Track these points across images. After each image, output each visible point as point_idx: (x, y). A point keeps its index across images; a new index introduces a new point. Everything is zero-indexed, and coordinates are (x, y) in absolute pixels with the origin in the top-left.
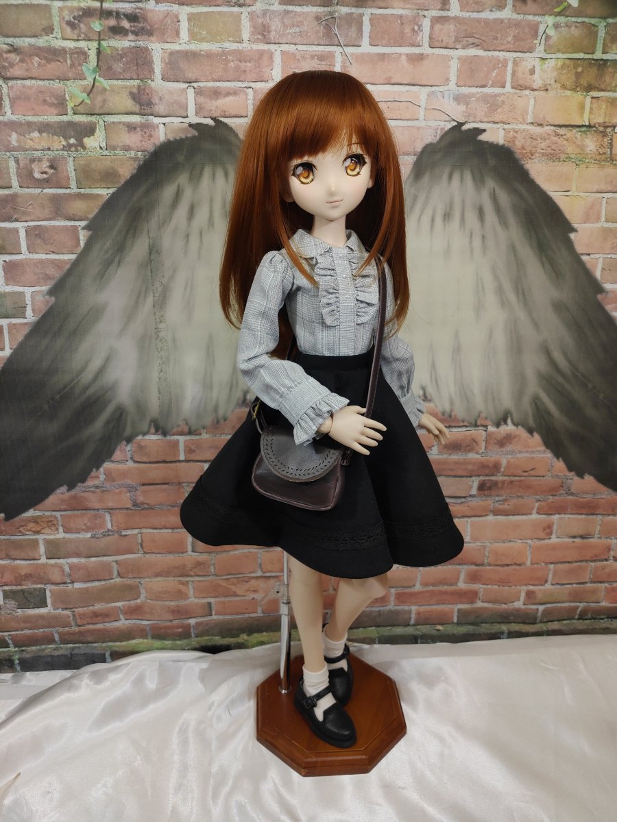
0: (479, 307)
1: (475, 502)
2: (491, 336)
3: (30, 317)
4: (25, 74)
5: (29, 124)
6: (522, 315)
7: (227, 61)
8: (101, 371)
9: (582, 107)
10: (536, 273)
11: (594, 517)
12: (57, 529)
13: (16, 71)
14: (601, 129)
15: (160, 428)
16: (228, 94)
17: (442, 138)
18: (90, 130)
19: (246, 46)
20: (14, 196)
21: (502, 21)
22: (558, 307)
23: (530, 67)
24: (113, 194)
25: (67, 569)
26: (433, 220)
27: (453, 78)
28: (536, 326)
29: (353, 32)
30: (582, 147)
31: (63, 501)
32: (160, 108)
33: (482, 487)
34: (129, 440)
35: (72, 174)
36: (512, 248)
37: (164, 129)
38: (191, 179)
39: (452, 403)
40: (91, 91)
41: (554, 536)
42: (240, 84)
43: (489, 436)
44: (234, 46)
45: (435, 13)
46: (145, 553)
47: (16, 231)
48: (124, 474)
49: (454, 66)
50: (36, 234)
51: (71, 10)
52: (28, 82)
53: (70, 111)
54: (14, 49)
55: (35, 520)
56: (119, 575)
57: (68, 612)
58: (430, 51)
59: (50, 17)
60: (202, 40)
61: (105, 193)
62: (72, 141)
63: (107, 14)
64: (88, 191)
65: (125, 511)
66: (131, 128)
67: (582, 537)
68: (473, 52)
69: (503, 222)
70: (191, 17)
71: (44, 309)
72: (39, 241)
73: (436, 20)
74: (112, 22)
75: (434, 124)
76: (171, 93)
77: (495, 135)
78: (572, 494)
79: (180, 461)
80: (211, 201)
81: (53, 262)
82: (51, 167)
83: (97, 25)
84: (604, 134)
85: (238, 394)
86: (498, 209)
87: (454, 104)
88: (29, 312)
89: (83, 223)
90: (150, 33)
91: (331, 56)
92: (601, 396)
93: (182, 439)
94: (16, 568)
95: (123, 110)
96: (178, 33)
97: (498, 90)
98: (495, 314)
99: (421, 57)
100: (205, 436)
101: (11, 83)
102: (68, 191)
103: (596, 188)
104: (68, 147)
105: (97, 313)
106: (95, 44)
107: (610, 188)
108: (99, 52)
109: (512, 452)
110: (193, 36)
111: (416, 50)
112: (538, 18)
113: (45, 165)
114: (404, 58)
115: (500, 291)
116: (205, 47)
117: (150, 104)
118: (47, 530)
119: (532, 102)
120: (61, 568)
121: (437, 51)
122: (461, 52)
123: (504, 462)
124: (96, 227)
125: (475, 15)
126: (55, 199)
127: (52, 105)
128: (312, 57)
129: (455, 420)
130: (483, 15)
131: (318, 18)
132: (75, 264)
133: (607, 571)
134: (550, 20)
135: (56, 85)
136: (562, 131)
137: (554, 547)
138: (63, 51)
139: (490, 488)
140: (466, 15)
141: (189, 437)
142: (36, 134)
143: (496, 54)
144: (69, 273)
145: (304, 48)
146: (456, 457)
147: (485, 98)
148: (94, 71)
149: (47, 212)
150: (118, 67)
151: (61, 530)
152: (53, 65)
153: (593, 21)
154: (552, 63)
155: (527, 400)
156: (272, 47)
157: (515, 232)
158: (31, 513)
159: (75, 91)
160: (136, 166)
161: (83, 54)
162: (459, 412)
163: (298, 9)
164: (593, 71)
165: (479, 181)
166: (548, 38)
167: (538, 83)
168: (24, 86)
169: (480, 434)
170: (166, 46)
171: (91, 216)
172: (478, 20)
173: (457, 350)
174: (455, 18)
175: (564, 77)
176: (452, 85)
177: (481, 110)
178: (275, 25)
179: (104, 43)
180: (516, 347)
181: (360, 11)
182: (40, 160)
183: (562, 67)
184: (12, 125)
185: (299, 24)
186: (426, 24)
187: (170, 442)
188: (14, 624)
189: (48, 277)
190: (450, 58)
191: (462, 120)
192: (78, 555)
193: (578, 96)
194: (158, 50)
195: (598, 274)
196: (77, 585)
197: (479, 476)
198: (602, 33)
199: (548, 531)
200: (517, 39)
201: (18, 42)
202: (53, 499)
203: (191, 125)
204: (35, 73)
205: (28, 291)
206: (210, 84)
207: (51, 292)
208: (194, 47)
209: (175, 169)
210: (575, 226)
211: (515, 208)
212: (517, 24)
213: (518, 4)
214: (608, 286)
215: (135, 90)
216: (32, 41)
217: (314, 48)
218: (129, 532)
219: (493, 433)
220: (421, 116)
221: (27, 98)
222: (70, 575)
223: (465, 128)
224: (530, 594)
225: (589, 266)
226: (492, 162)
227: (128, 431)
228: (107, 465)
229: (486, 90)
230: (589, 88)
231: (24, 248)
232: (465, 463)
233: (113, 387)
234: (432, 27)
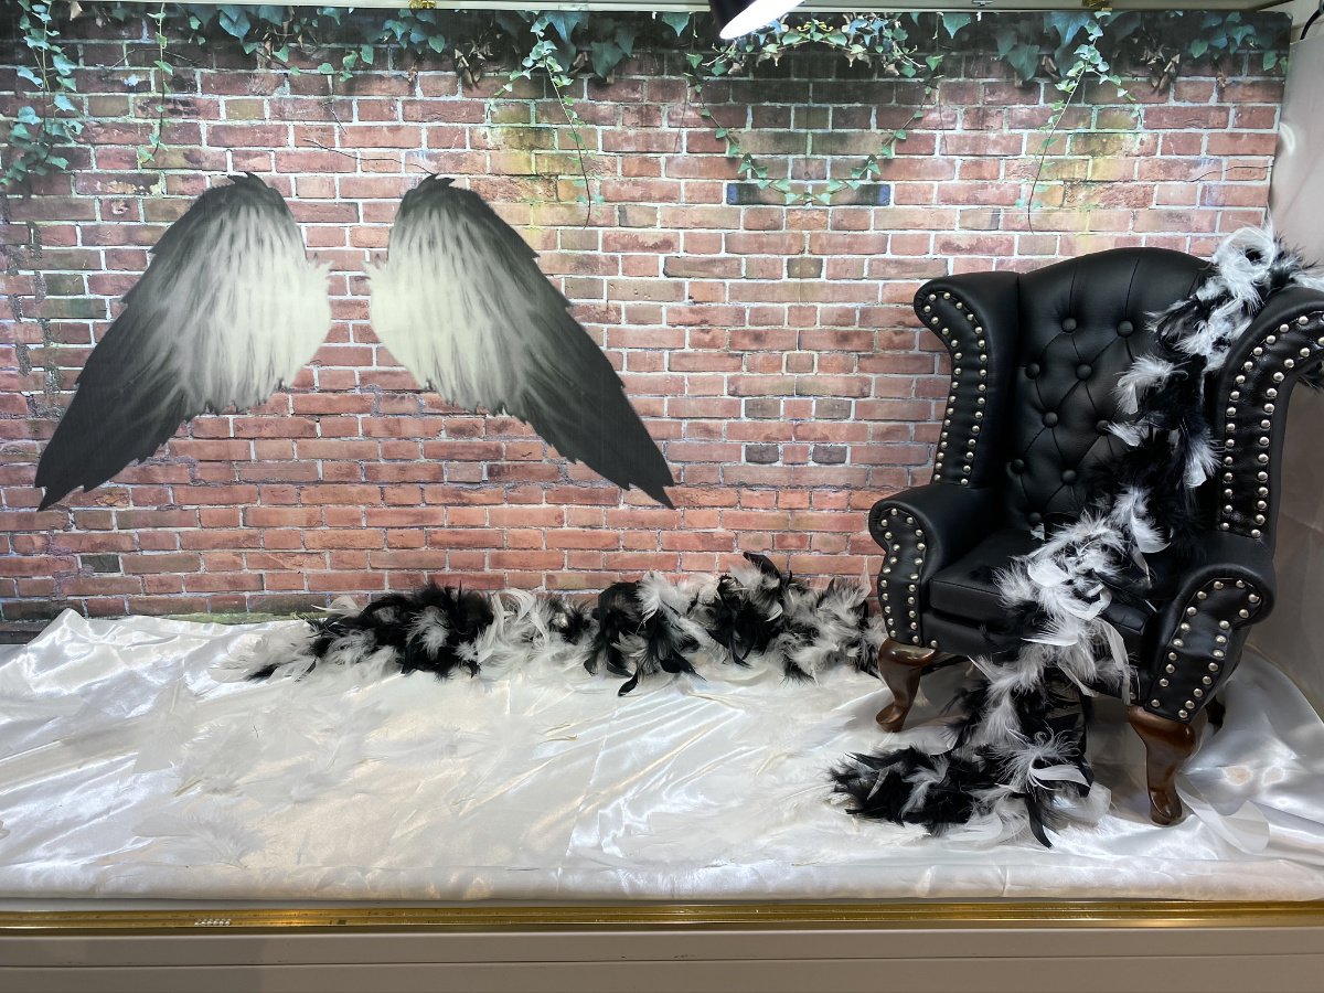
0: (468, 317)
1: (489, 489)
2: (482, 339)
3: (109, 318)
4: (107, 141)
5: (109, 175)
6: (505, 324)
7: (255, 133)
8: (167, 360)
9: (529, 161)
10: (511, 289)
11: (598, 507)
12: (128, 502)
13: (102, 139)
14: (547, 177)
15: (213, 409)
16: (256, 156)
17: (421, 185)
18: (155, 180)
19: (268, 122)
20: (98, 227)
21: (456, 102)
22: (535, 318)
23: (482, 133)
24: (172, 226)
25: (136, 537)
26: (420, 246)
27: (425, 142)
28: (518, 333)
29: (345, 112)
30: (533, 192)
31: (134, 473)
32: (207, 165)
33: (491, 472)
34: (189, 419)
35: (142, 211)
36: (488, 270)
37: (210, 180)
38: (230, 215)
39: (453, 393)
40: (155, 152)
41: (565, 525)
42: (265, 149)
43: (488, 423)
44: (260, 123)
45: (404, 98)
46: (203, 527)
47: (98, 253)
48: (185, 448)
49: (424, 134)
50: (114, 258)
51: (142, 99)
52: (109, 147)
53: (139, 166)
54: (101, 125)
55: (110, 492)
56: (182, 547)
57: (138, 577)
58: (404, 123)
59: (128, 103)
60: (236, 119)
61: (167, 225)
62: (142, 188)
63: (168, 101)
64: (153, 224)
65: (185, 487)
66: (185, 178)
67: (590, 527)
68: (437, 124)
69: (478, 249)
70: (227, 103)
71: (120, 313)
72: (115, 261)
73: (405, 103)
74: (171, 106)
75: (412, 175)
76: (214, 154)
77: (463, 182)
78: (571, 482)
79: (230, 438)
80: (247, 231)
81: (126, 276)
82: (126, 206)
83: (160, 109)
84: (550, 182)
85: (275, 381)
86: (472, 239)
87: (427, 161)
88: (109, 315)
89: (149, 248)
90: (197, 113)
91: (331, 128)
92: (583, 393)
93: (231, 417)
94: (91, 536)
95: (179, 166)
96: (218, 114)
97: (460, 150)
98: (482, 321)
99: (398, 128)
100: (250, 416)
101: (97, 147)
102: (138, 224)
103: (551, 222)
104: (138, 192)
105: (161, 316)
106: (159, 121)
107: (562, 223)
108: (161, 126)
109: (509, 438)
110: (229, 116)
111: (394, 123)
112: (483, 100)
113: (121, 204)
114: (385, 129)
115: (483, 303)
116: (238, 123)
117: (198, 162)
118: (120, 503)
119: (488, 158)
120: (131, 536)
121: (410, 124)
122: (429, 124)
123: (504, 445)
124: (160, 250)
125: (435, 99)
126: (128, 229)
127: (127, 162)
128: (317, 130)
129: (458, 408)
130: (441, 99)
131: (319, 103)
132: (143, 278)
133: (619, 560)
134: (492, 101)
135: (130, 148)
136: (515, 179)
137: (567, 535)
138: (136, 125)
139: (498, 474)
140: (428, 99)
141: (237, 416)
142: (115, 183)
143: (456, 124)
144: (139, 284)
145: (310, 123)
146: (462, 441)
147: (451, 156)
148: (158, 139)
149: (121, 239)
150: (175, 136)
151: (131, 503)
152: (128, 135)
153: (525, 101)
154: (500, 130)
155: (517, 393)
156: (287, 123)
157: (488, 256)
158: (107, 485)
159: (143, 153)
160: (189, 205)
161: (149, 128)
162: (461, 402)
163: (305, 97)
164: (532, 135)
165: (454, 217)
166: (492, 113)
167: (491, 145)
168: (106, 149)
169: (480, 420)
170: (210, 122)
171: (155, 242)
172: (439, 102)
173: (455, 353)
174: (420, 101)
175: (510, 140)
176: (424, 147)
177: (449, 165)
178: (289, 108)
179: (165, 120)
180: (504, 351)
181: (350, 98)
182: (117, 201)
183: (508, 133)
184: (97, 176)
185: (306, 107)
186: (399, 105)
187: (222, 420)
188: (91, 588)
189: (122, 288)
190: (421, 128)
191: (436, 172)
192: (147, 526)
193: (524, 154)
194: (204, 125)
195: (563, 291)
196: (145, 553)
197: (486, 461)
198: (533, 109)
199: (559, 520)
200: (469, 114)
201: (104, 120)
202: (126, 472)
203: (229, 177)
204: (114, 140)
205: (107, 298)
206: (244, 148)
207: (124, 300)
208: (230, 123)
209: (219, 208)
210: (537, 252)
211: (487, 239)
212: (468, 105)
213: (467, 91)
214: (573, 301)
215: (187, 152)
216: (114, 119)
217: (318, 123)
218: (188, 507)
219: (491, 420)
220: (403, 170)
221: (108, 158)
222: (139, 544)
223: (437, 178)
224: (550, 579)
225: (553, 284)
226: (463, 203)
227: (188, 411)
228: (171, 440)
229: (451, 150)
230: (532, 148)
231: (103, 266)
232: (471, 447)
233: (176, 374)
234: (404, 108)
